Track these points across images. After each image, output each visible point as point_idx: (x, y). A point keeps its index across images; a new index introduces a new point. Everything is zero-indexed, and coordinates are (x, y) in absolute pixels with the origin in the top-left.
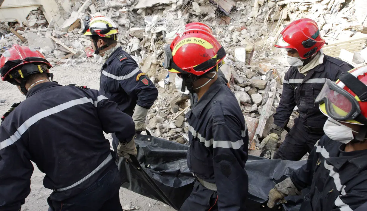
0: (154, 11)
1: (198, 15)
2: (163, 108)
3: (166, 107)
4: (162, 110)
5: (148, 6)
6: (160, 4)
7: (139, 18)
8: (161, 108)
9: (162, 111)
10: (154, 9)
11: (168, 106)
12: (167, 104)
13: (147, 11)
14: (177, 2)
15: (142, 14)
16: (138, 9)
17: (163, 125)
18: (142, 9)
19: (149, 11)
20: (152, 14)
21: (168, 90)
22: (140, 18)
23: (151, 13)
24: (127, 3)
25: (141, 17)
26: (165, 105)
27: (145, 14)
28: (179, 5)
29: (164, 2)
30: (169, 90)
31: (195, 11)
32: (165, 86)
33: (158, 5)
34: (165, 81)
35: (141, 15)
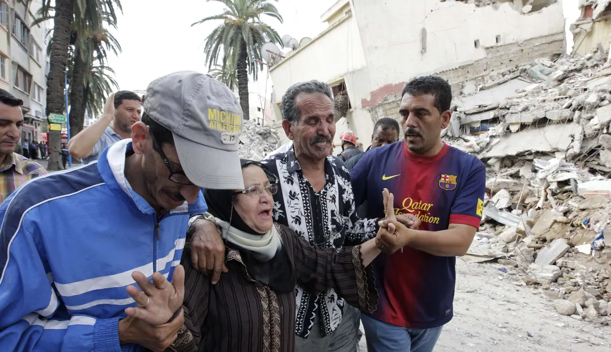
0: (516, 162)
1: (609, 172)
2: (591, 282)
3: (597, 282)
4: (588, 284)
5: (510, 154)
6: (533, 152)
7: (489, 171)
8: (587, 281)
9: (589, 286)
10: (517, 160)
11: (600, 282)
12: (598, 278)
13: (504, 162)
14: (568, 150)
15: (494, 166)
16: (489, 159)
17: (599, 303)
18: (497, 158)
19: (508, 162)
20: (511, 167)
21: (599, 258)
22: (491, 171)
23: (510, 165)
24: (474, 149)
25: (491, 169)
26: (595, 279)
27: (500, 166)
28: (572, 154)
29: (540, 149)
30: (601, 259)
31: (604, 166)
32: (591, 252)
33: (527, 153)
34: (593, 243)
35: (492, 167)
